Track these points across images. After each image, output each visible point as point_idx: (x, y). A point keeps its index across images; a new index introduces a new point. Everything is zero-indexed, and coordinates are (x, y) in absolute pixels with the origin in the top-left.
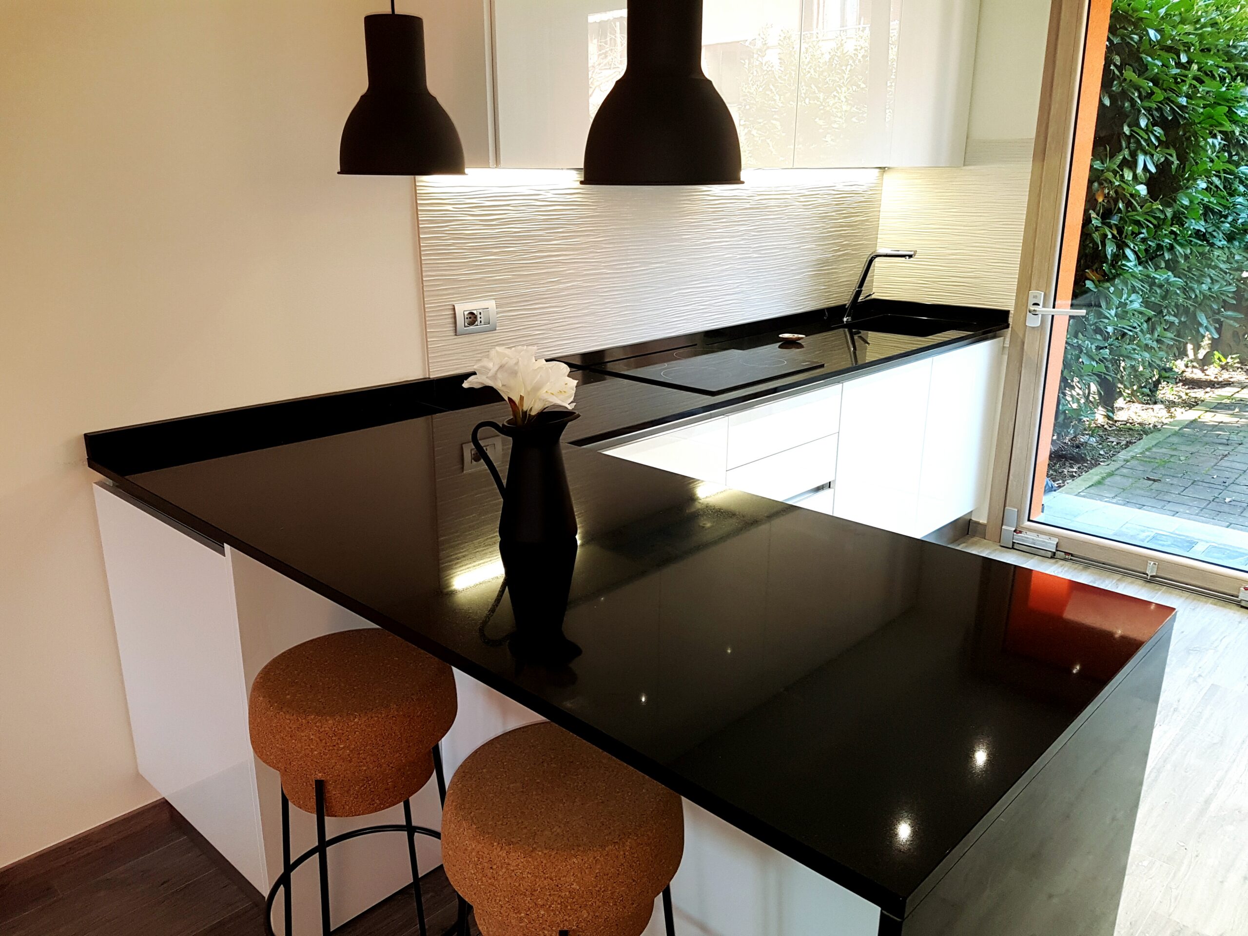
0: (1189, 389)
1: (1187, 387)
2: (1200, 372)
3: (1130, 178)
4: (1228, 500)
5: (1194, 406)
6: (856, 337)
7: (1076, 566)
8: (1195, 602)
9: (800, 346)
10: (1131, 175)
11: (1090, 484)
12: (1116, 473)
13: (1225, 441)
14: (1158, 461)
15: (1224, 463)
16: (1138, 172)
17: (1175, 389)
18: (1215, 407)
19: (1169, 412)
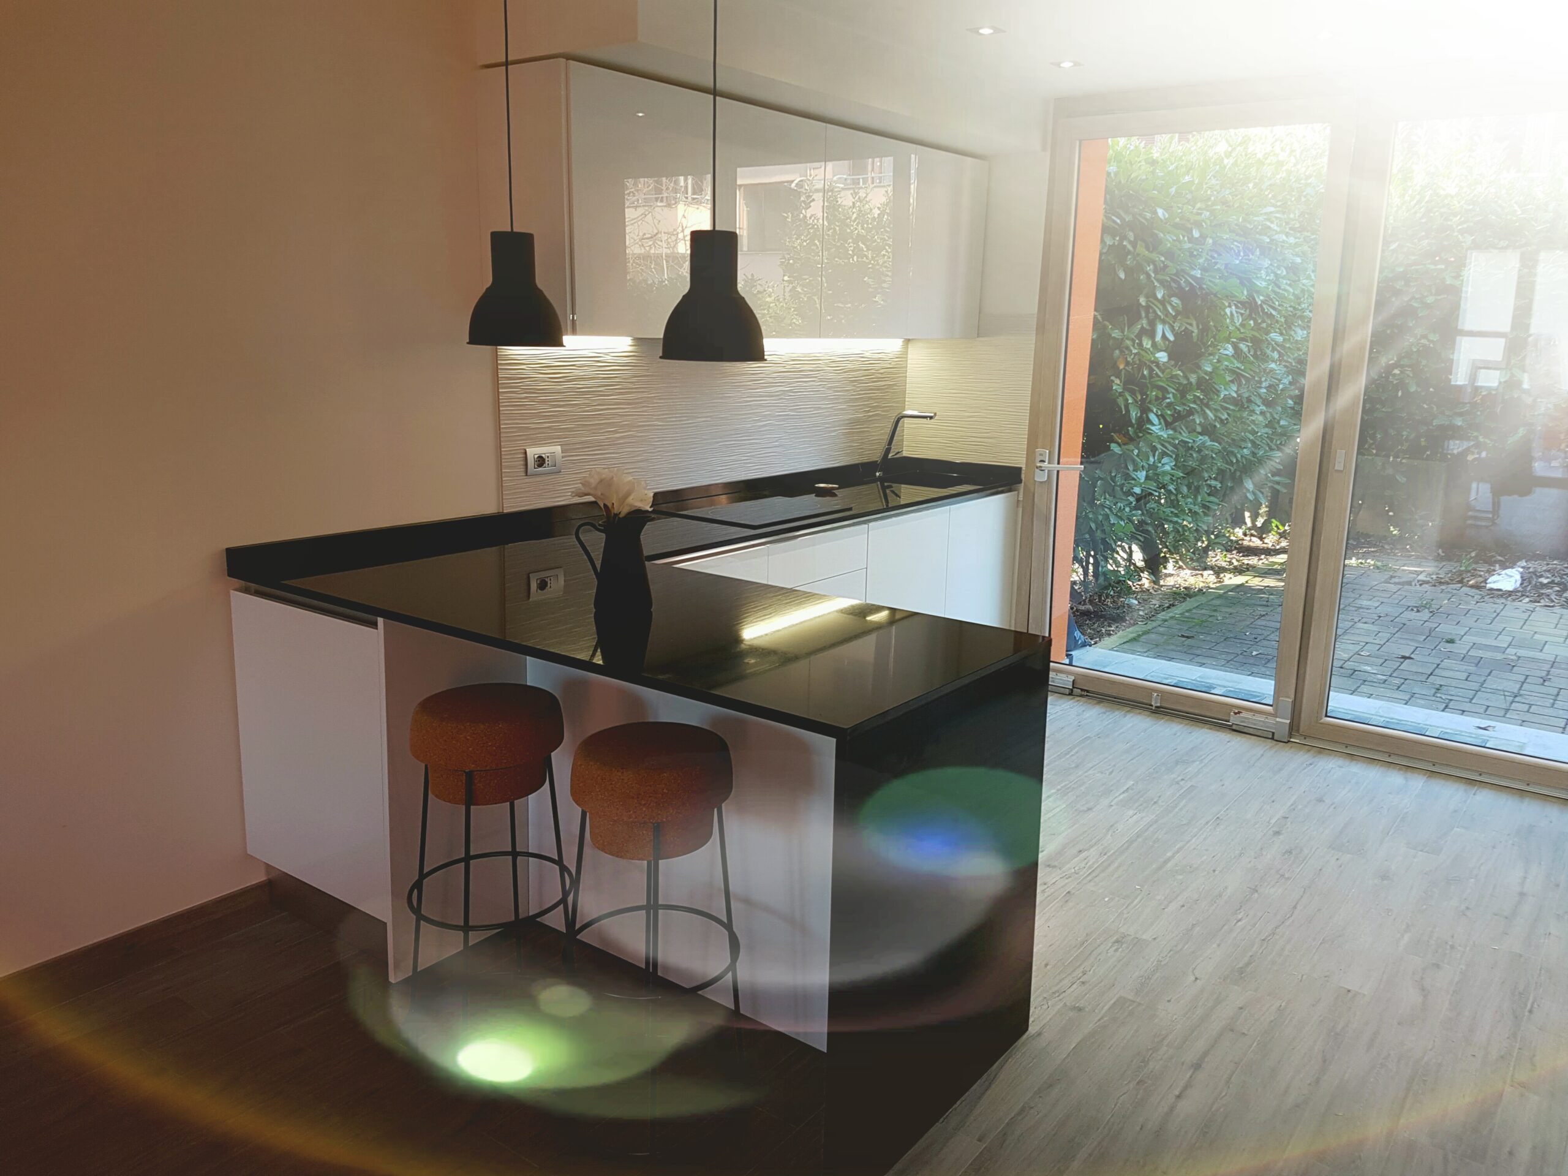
0: (1243, 556)
1: (1241, 555)
2: (1259, 540)
3: (1149, 346)
4: (1254, 653)
5: (1244, 572)
6: (888, 491)
7: (1091, 701)
8: (1193, 727)
9: (835, 495)
10: (1150, 343)
11: (1125, 641)
12: (1153, 631)
13: (1265, 603)
14: (1196, 621)
15: (1259, 622)
16: (1157, 340)
17: (1229, 556)
18: (1266, 573)
19: (1218, 577)
